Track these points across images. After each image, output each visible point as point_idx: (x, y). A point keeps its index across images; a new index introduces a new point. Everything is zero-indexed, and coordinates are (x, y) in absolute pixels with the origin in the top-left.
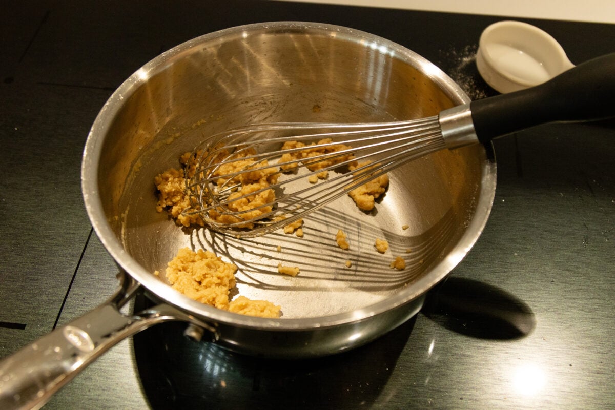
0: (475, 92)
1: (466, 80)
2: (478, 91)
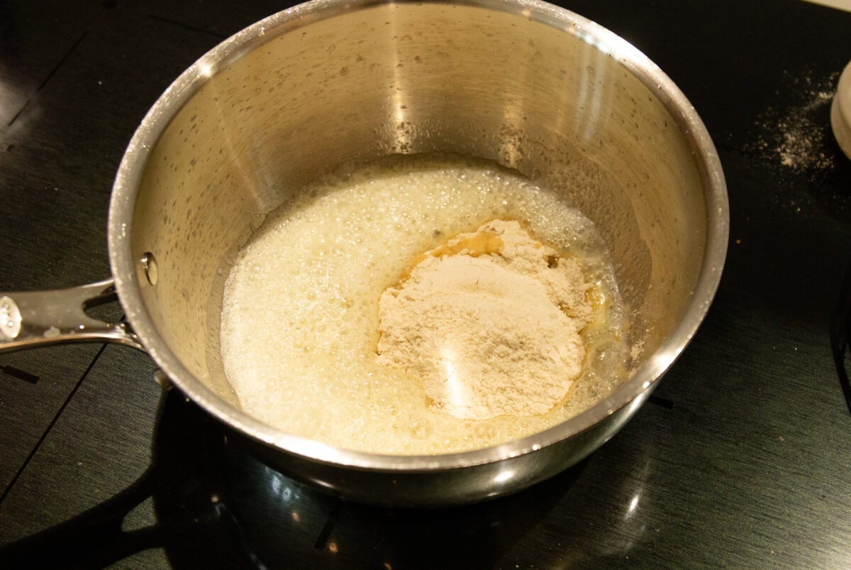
0: (818, 156)
1: (811, 131)
2: (823, 155)
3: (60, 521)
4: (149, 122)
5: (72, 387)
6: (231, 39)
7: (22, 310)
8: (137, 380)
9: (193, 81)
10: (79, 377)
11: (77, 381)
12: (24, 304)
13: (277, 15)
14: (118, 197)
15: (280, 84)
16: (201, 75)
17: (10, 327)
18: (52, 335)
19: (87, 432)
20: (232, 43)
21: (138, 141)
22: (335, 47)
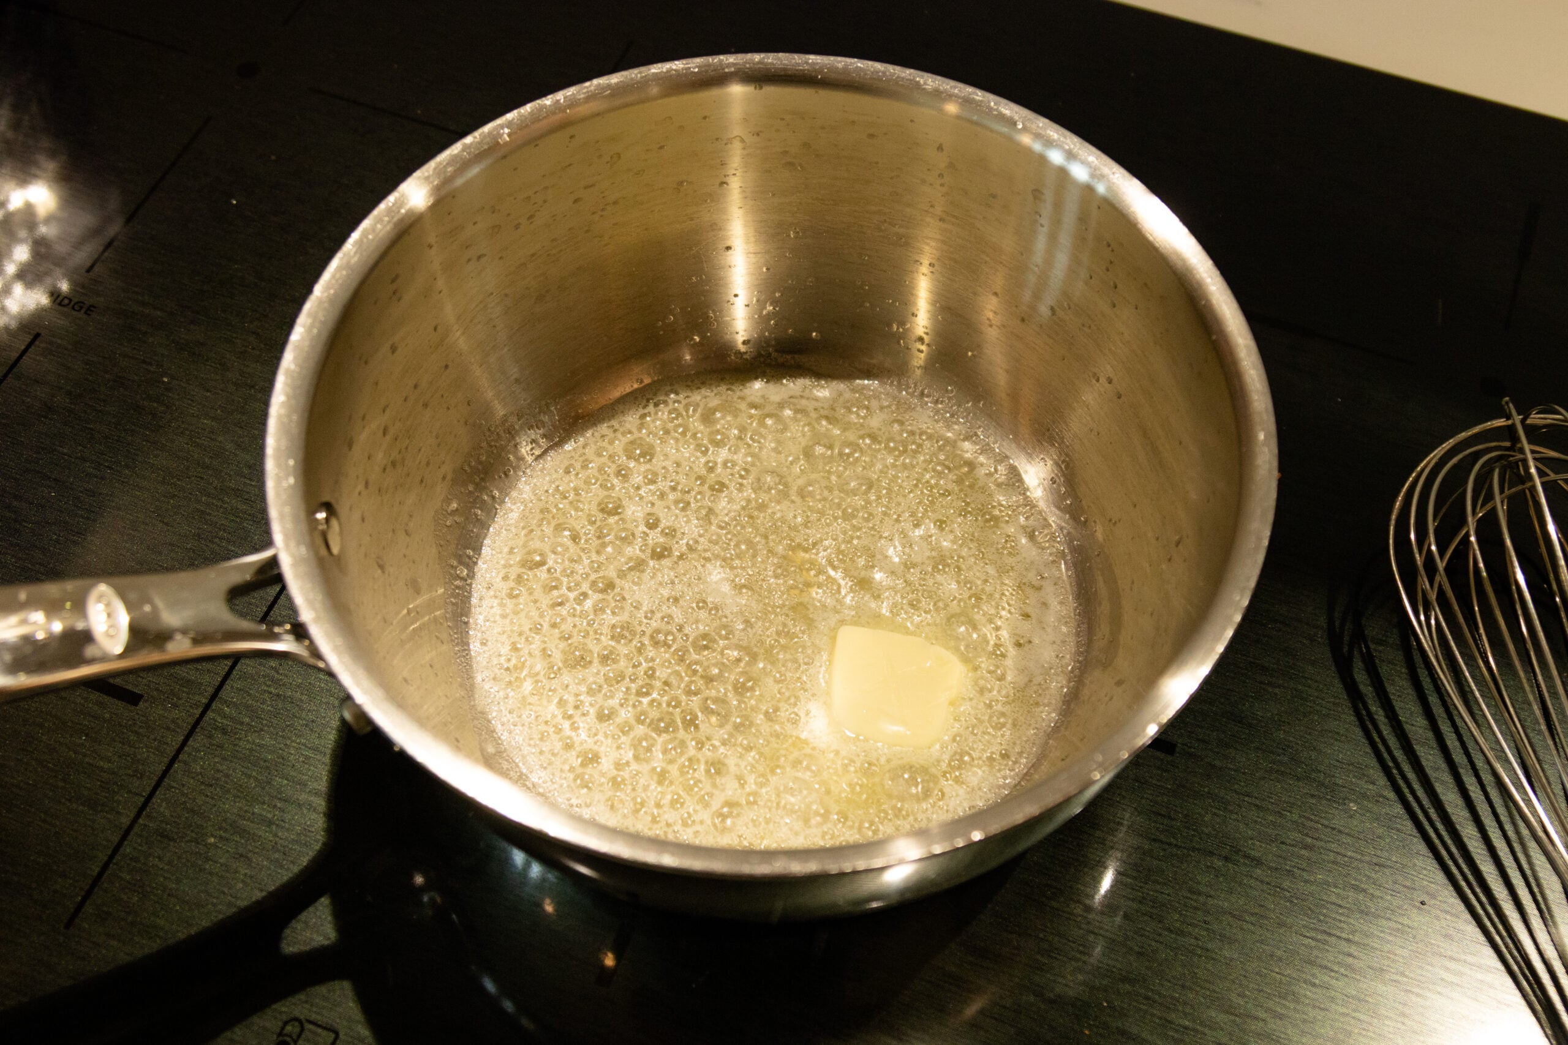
3: (181, 936)
4: (327, 288)
5: (197, 712)
6: (456, 149)
7: (129, 607)
8: (301, 700)
9: (395, 219)
10: (208, 695)
11: (204, 701)
12: (133, 596)
13: (528, 107)
14: (279, 417)
15: (531, 217)
16: (407, 207)
17: (112, 637)
18: (179, 648)
19: (222, 787)
20: (456, 156)
21: (309, 321)
22: (619, 157)
